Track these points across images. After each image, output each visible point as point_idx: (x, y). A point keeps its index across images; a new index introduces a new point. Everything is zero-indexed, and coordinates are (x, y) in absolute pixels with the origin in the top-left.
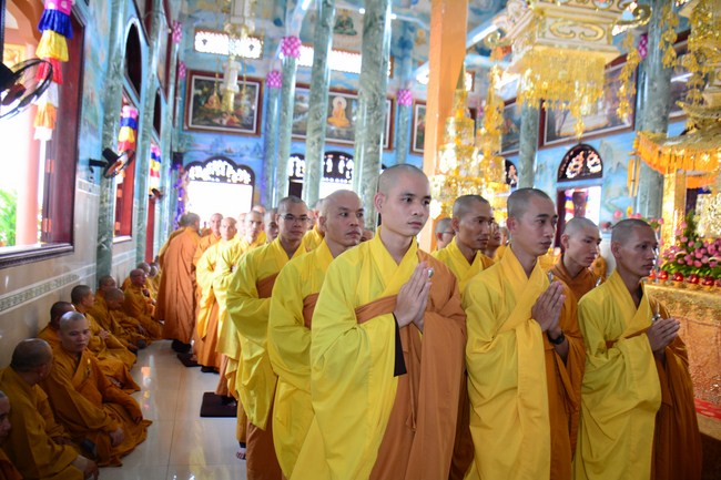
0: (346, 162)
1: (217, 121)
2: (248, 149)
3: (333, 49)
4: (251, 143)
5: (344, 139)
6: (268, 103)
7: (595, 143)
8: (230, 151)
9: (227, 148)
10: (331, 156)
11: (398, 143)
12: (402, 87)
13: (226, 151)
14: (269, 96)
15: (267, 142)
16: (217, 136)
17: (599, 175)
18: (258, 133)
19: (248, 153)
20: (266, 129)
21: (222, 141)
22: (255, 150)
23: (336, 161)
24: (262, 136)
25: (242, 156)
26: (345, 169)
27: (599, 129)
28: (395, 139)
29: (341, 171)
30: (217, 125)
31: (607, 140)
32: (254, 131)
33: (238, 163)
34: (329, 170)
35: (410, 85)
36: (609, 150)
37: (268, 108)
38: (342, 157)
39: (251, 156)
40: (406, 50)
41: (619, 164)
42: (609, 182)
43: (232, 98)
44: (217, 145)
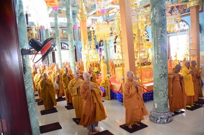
3: (59, 17)
5: (63, 39)
6: (42, 33)
11: (76, 39)
12: (75, 25)
14: (42, 31)
26: (64, 46)
28: (75, 37)
35: (77, 24)
37: (42, 34)
38: (63, 44)
40: (75, 15)
43: (34, 34)
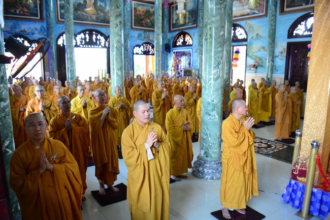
0: (96, 35)
1: (13, 11)
2: (36, 29)
4: (38, 26)
5: (95, 22)
7: (242, 23)
8: (25, 31)
9: (23, 29)
10: (87, 32)
13: (22, 31)
15: (48, 25)
16: (14, 21)
17: (245, 40)
18: (42, 19)
19: (37, 32)
20: (47, 16)
21: (18, 24)
22: (41, 30)
23: (91, 35)
24: (45, 21)
25: (33, 34)
26: (97, 39)
27: (243, 15)
29: (94, 41)
30: (13, 14)
31: (249, 22)
32: (39, 18)
33: (31, 39)
34: (87, 40)
36: (251, 27)
38: (94, 33)
39: (39, 33)
41: (257, 34)
42: (252, 44)
44: (15, 28)
